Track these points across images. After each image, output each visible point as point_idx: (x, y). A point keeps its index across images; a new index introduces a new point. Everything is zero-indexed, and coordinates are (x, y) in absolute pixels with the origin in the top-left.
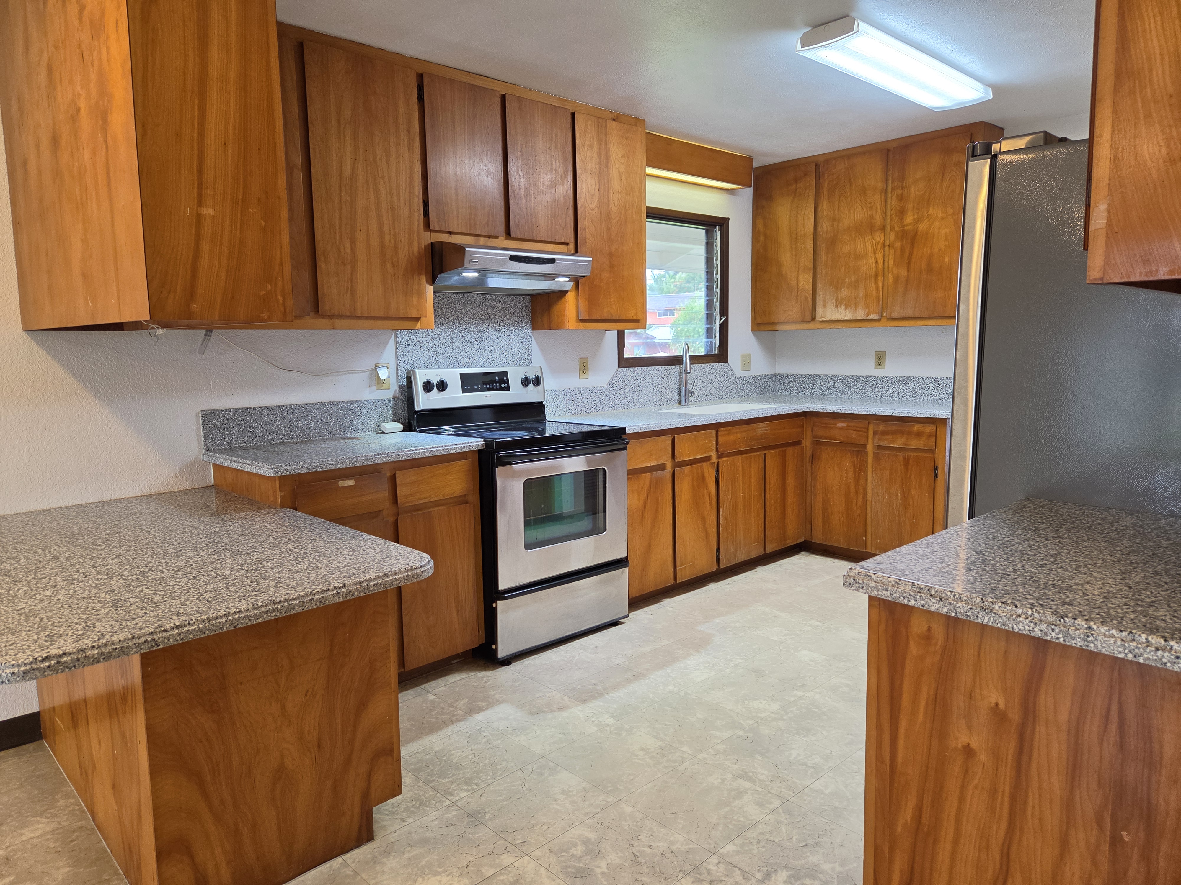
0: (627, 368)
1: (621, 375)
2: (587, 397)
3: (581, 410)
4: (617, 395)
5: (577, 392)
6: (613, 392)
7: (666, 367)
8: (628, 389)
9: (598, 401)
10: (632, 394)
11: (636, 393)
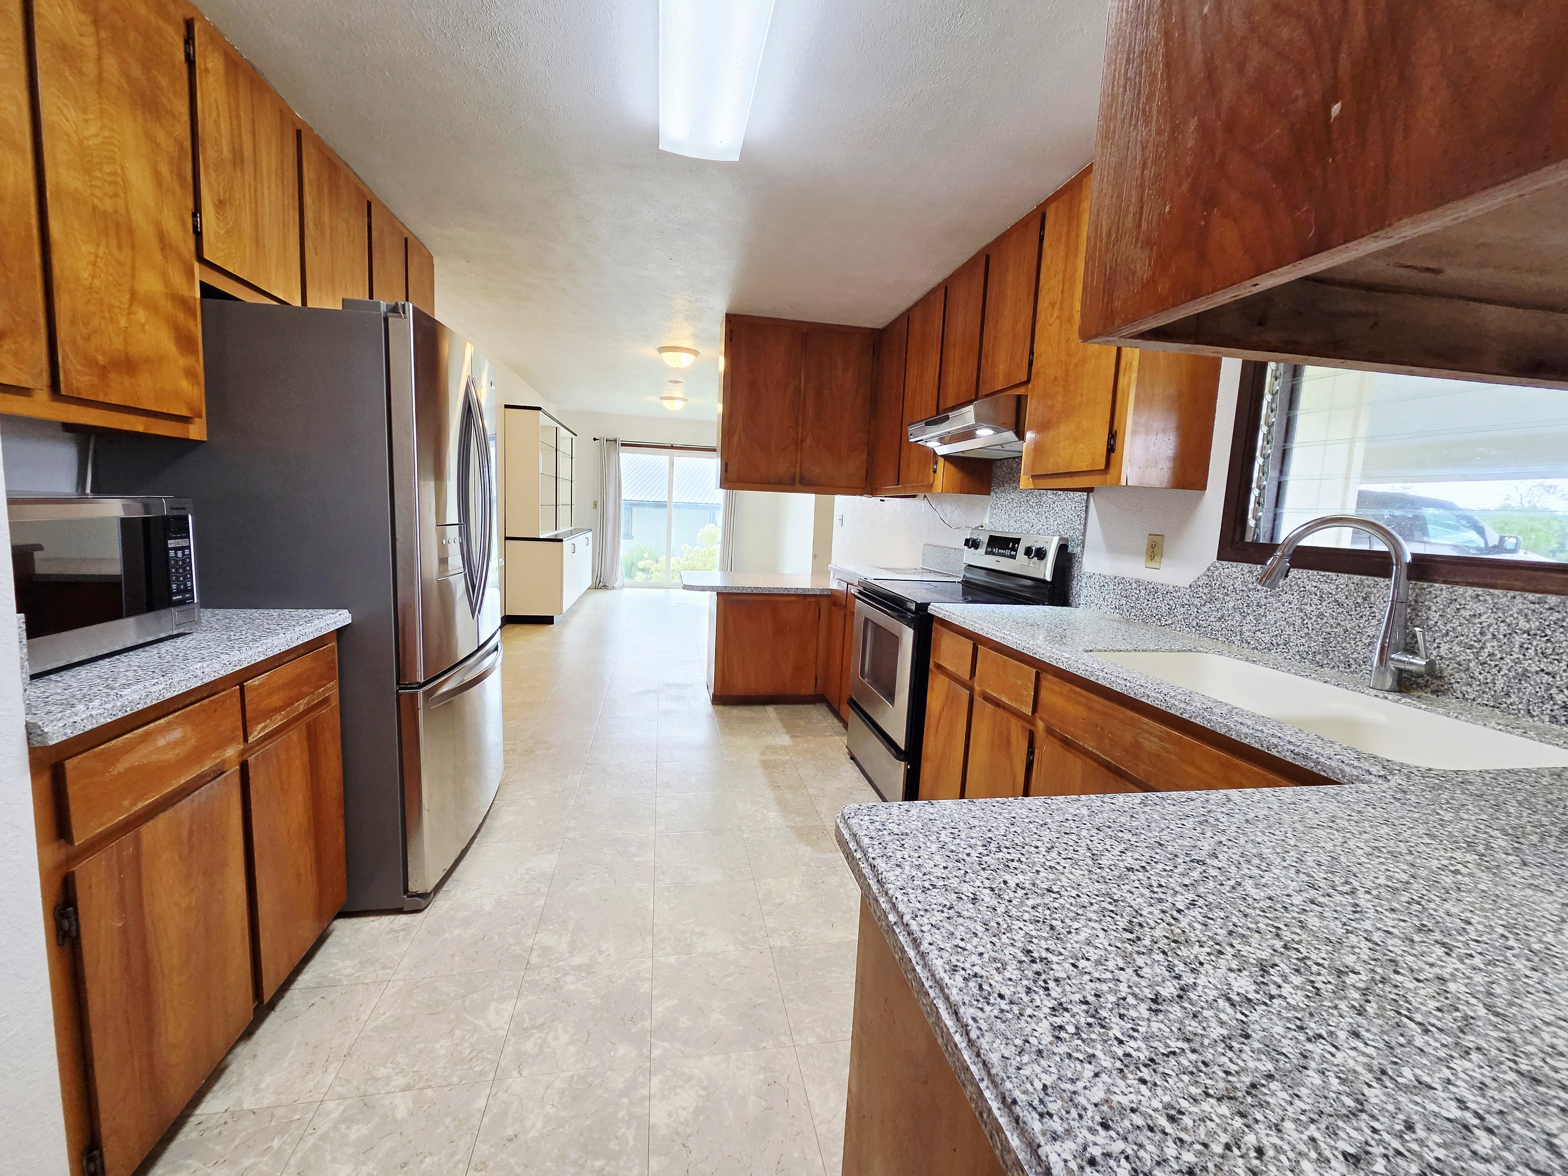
0: (1235, 564)
1: (1217, 573)
2: (1147, 597)
3: (1135, 615)
4: (1205, 609)
5: (1134, 586)
6: (1196, 602)
7: (1357, 578)
8: (1231, 604)
9: (1164, 609)
10: (1238, 617)
11: (1251, 617)
